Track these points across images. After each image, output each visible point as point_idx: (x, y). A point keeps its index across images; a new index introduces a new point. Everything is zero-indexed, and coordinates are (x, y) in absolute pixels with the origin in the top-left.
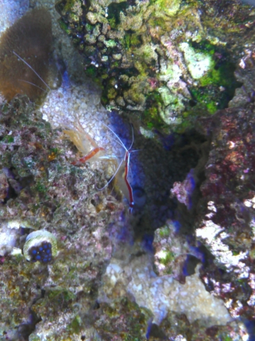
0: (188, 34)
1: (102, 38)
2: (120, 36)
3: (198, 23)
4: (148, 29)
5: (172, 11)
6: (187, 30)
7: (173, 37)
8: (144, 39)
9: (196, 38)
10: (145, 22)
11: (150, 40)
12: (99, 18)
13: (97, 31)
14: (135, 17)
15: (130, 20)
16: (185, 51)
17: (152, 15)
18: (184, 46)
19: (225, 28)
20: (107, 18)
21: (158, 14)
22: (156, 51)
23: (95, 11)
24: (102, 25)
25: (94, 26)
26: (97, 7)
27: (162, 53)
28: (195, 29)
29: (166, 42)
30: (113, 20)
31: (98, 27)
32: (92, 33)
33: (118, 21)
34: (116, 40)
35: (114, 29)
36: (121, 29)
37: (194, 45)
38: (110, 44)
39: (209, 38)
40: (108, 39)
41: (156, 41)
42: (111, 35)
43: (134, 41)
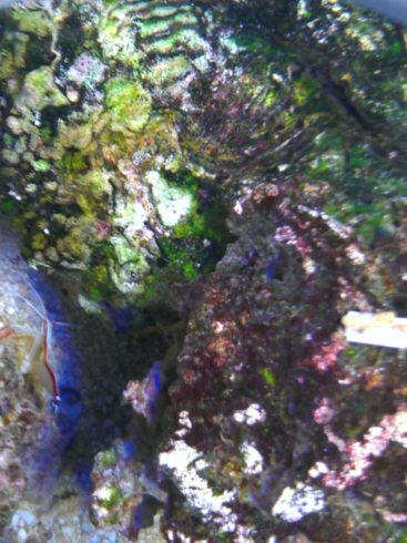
0: (160, 159)
1: (29, 157)
2: (57, 156)
3: (175, 144)
4: (100, 147)
5: (137, 124)
6: (157, 152)
7: (136, 162)
8: (93, 162)
9: (172, 165)
10: (95, 136)
11: (101, 163)
12: (26, 125)
13: (21, 146)
14: (80, 129)
15: (73, 133)
16: (154, 183)
17: (106, 128)
18: (153, 177)
19: (214, 153)
20: (39, 127)
21: (116, 127)
22: (110, 181)
23: (19, 116)
24: (28, 136)
25: (16, 137)
26: (24, 109)
27: (119, 185)
28: (170, 152)
29: (125, 168)
30: (47, 131)
31: (23, 140)
32: (13, 147)
33: (54, 133)
34: (51, 161)
35: (48, 145)
36: (59, 145)
37: (168, 176)
38: (41, 166)
39: (190, 166)
40: (37, 158)
41: (111, 167)
42: (43, 153)
43: (78, 164)
